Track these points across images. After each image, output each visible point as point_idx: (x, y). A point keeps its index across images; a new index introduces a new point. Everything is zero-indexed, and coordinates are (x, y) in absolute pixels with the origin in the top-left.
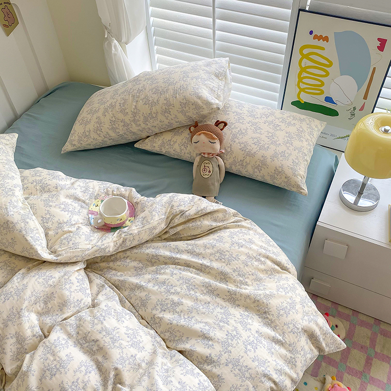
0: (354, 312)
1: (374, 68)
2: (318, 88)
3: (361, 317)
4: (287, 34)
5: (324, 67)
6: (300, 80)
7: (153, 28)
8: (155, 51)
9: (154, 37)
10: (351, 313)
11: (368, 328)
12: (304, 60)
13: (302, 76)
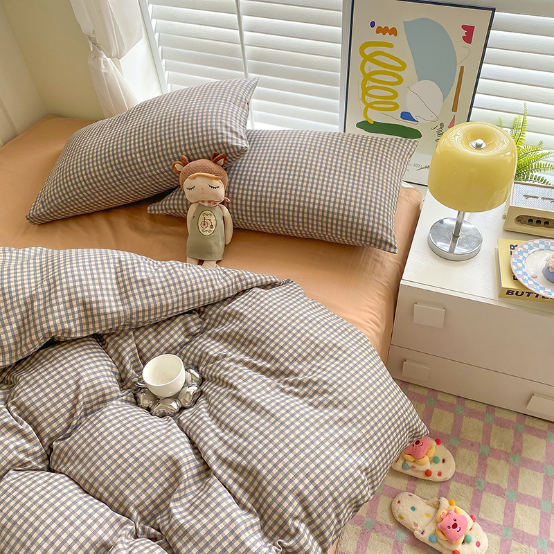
0: (459, 399)
1: (462, 67)
2: (390, 101)
3: (469, 405)
4: (341, 29)
5: (394, 71)
6: (365, 92)
7: (157, 34)
8: (164, 67)
9: (160, 47)
10: (455, 401)
11: (479, 419)
12: (368, 63)
13: (367, 86)
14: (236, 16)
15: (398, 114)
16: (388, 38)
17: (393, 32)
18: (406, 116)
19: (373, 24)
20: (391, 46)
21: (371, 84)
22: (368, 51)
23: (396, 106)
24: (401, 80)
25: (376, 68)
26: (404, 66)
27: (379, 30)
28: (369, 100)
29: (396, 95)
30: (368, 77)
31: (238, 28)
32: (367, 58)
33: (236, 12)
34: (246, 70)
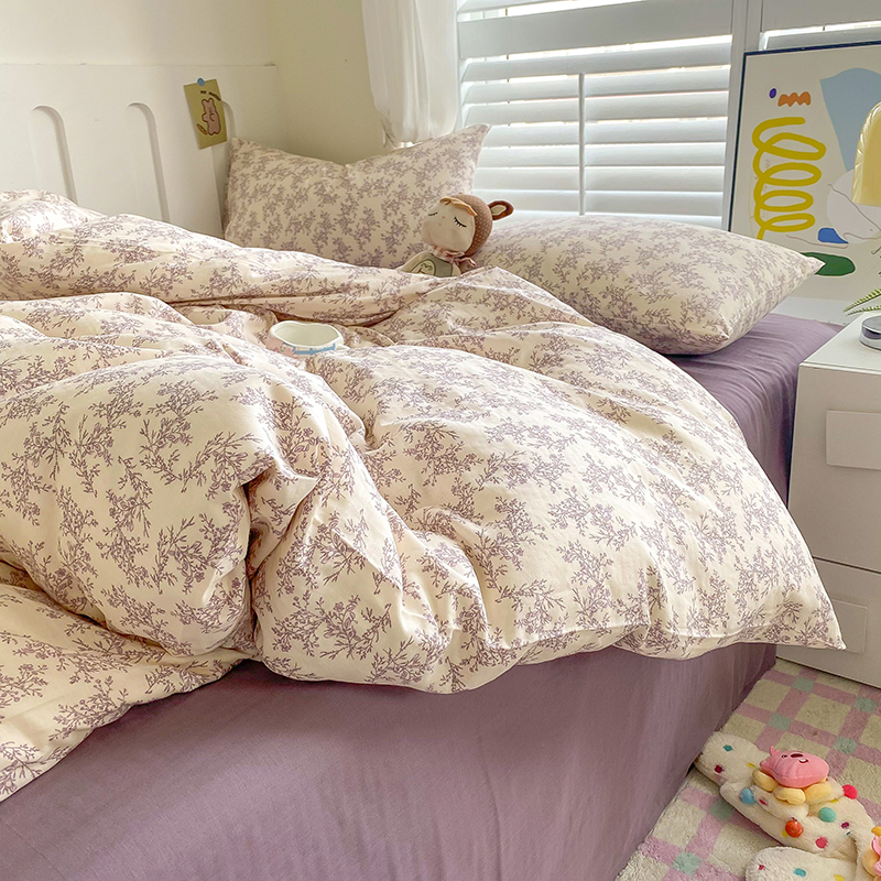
2: (801, 213)
5: (807, 162)
6: (760, 201)
12: (766, 155)
13: (763, 193)
14: (577, 124)
15: (814, 232)
16: (797, 110)
17: (805, 98)
18: (828, 235)
19: (773, 93)
20: (800, 121)
21: (769, 188)
22: (765, 137)
23: (811, 221)
24: (817, 174)
25: (777, 160)
26: (822, 149)
27: (785, 100)
28: (766, 216)
29: (809, 201)
30: (764, 178)
31: (578, 140)
32: (763, 148)
33: (578, 118)
34: (582, 209)
